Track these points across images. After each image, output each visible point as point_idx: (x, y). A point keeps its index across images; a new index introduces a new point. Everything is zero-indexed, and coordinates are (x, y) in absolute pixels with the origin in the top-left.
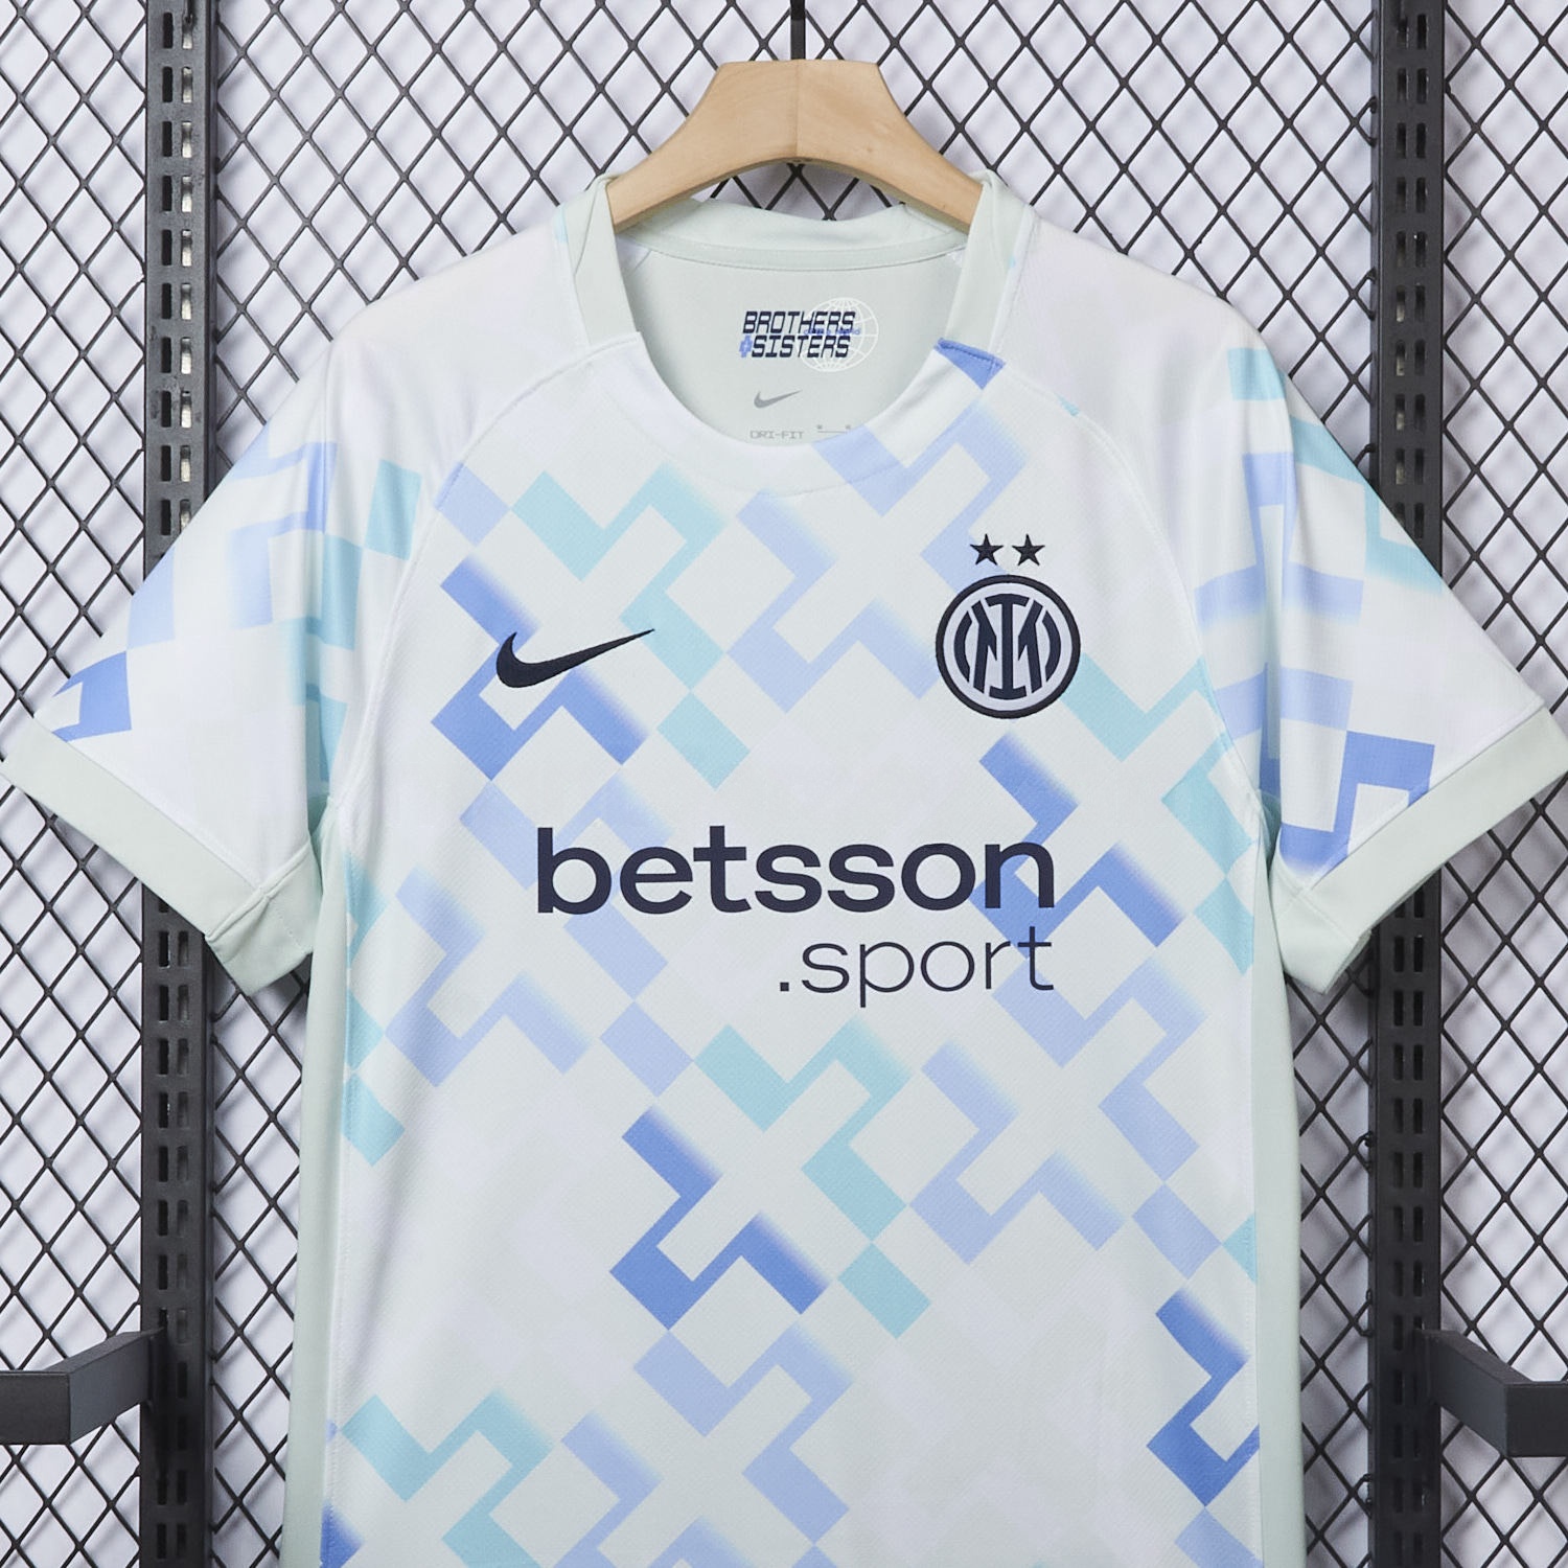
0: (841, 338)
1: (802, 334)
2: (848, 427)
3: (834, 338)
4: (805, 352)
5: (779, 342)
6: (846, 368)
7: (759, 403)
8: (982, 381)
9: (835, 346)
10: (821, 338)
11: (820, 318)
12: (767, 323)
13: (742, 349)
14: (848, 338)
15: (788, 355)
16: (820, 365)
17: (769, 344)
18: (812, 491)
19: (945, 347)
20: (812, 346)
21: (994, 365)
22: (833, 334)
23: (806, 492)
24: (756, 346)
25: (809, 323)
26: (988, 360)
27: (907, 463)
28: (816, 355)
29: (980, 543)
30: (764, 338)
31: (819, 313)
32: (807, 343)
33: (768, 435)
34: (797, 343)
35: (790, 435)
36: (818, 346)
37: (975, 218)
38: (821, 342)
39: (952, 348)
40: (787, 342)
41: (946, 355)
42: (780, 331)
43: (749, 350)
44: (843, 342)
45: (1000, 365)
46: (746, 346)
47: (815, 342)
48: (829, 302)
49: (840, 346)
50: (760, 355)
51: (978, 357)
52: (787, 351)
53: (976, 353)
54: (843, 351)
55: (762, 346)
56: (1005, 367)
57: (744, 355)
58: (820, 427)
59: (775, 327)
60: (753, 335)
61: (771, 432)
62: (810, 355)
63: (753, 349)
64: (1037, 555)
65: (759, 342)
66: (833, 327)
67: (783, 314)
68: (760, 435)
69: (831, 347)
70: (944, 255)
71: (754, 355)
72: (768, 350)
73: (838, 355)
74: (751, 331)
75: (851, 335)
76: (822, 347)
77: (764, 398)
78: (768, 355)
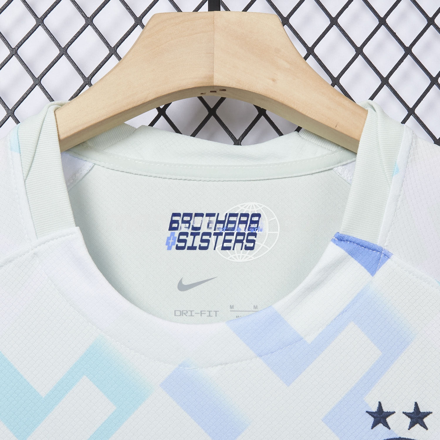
0: (249, 234)
1: (217, 231)
2: (256, 307)
3: (243, 234)
4: (219, 245)
5: (198, 238)
6: (253, 258)
7: (182, 287)
8: (372, 269)
9: (245, 241)
10: (232, 234)
11: (232, 219)
12: (188, 222)
13: (168, 243)
14: (255, 235)
15: (206, 248)
16: (232, 256)
17: (190, 239)
18: (227, 364)
19: (341, 239)
20: (225, 241)
21: (382, 256)
22: (242, 231)
23: (221, 364)
24: (180, 241)
25: (222, 222)
26: (377, 251)
27: (309, 339)
28: (229, 248)
29: (374, 409)
30: (186, 234)
31: (231, 215)
32: (221, 238)
33: (189, 313)
34: (213, 239)
35: (208, 313)
36: (230, 241)
37: (363, 134)
38: (233, 238)
39: (347, 241)
40: (205, 237)
41: (342, 247)
42: (199, 228)
43: (173, 244)
44: (250, 238)
45: (387, 256)
46: (171, 241)
47: (228, 238)
48: (239, 206)
49: (248, 241)
50: (182, 248)
51: (369, 249)
52: (205, 244)
53: (366, 245)
54: (251, 245)
55: (185, 241)
56: (392, 257)
57: (169, 248)
58: (232, 307)
59: (195, 226)
60: (177, 233)
61: (191, 311)
62: (224, 248)
63: (177, 243)
64: (426, 420)
65: (182, 237)
66: (242, 226)
67: (201, 215)
68: (182, 313)
69: (241, 241)
70: (332, 169)
71: (178, 248)
72: (189, 244)
73: (247, 248)
74: (176, 229)
75: (257, 232)
76: (233, 242)
77: (185, 283)
78: (189, 248)
